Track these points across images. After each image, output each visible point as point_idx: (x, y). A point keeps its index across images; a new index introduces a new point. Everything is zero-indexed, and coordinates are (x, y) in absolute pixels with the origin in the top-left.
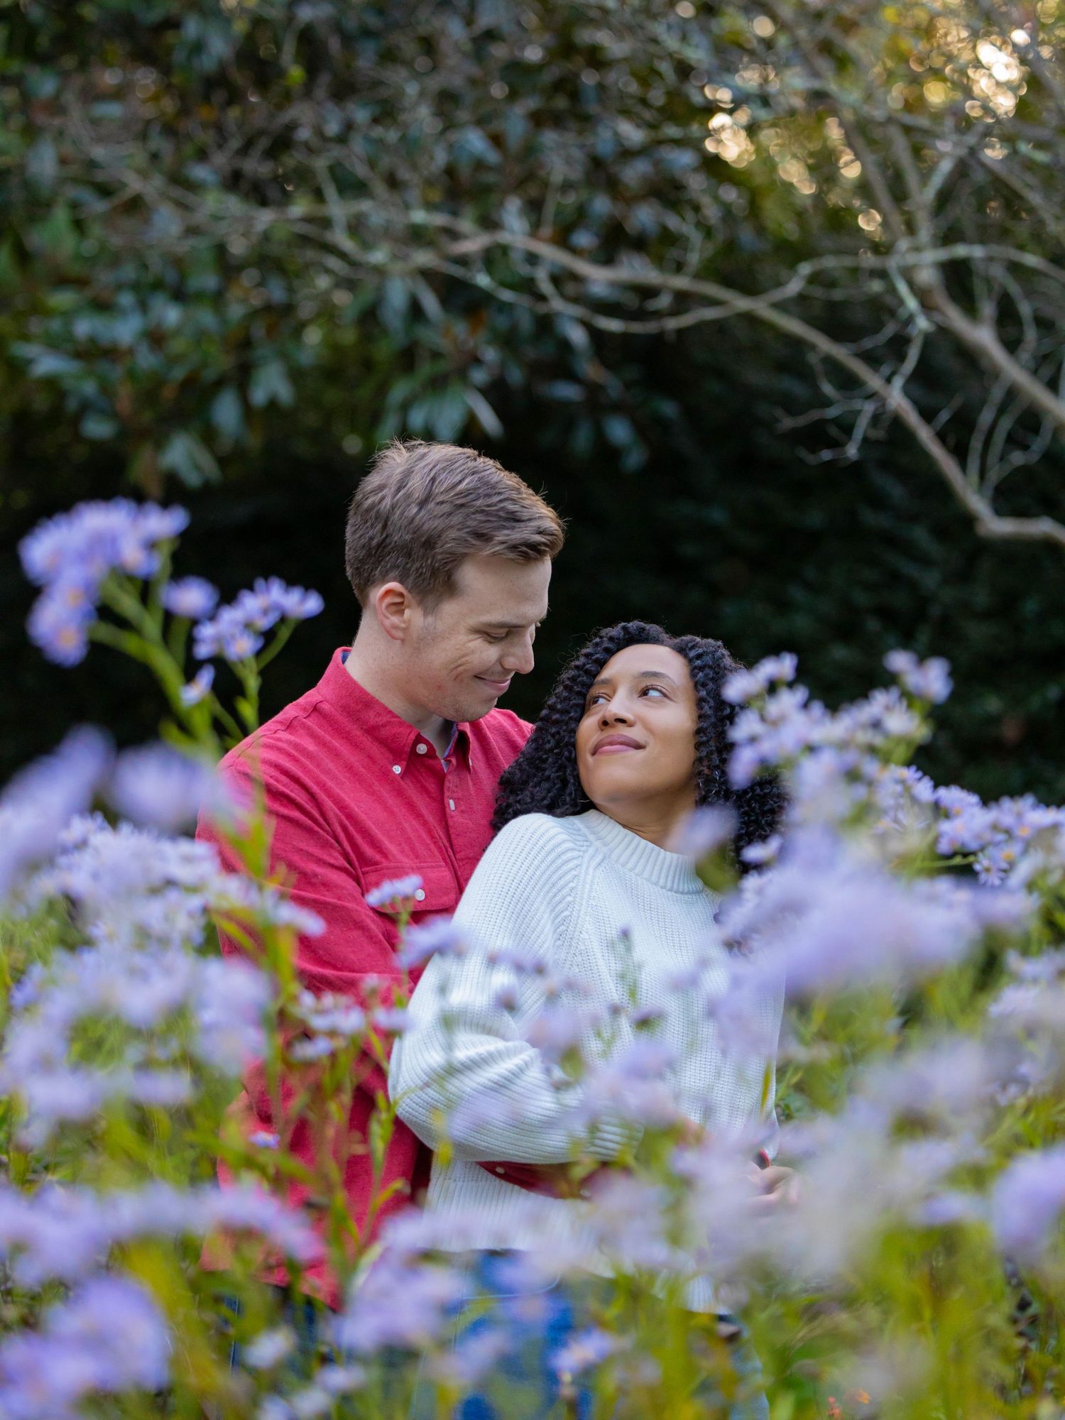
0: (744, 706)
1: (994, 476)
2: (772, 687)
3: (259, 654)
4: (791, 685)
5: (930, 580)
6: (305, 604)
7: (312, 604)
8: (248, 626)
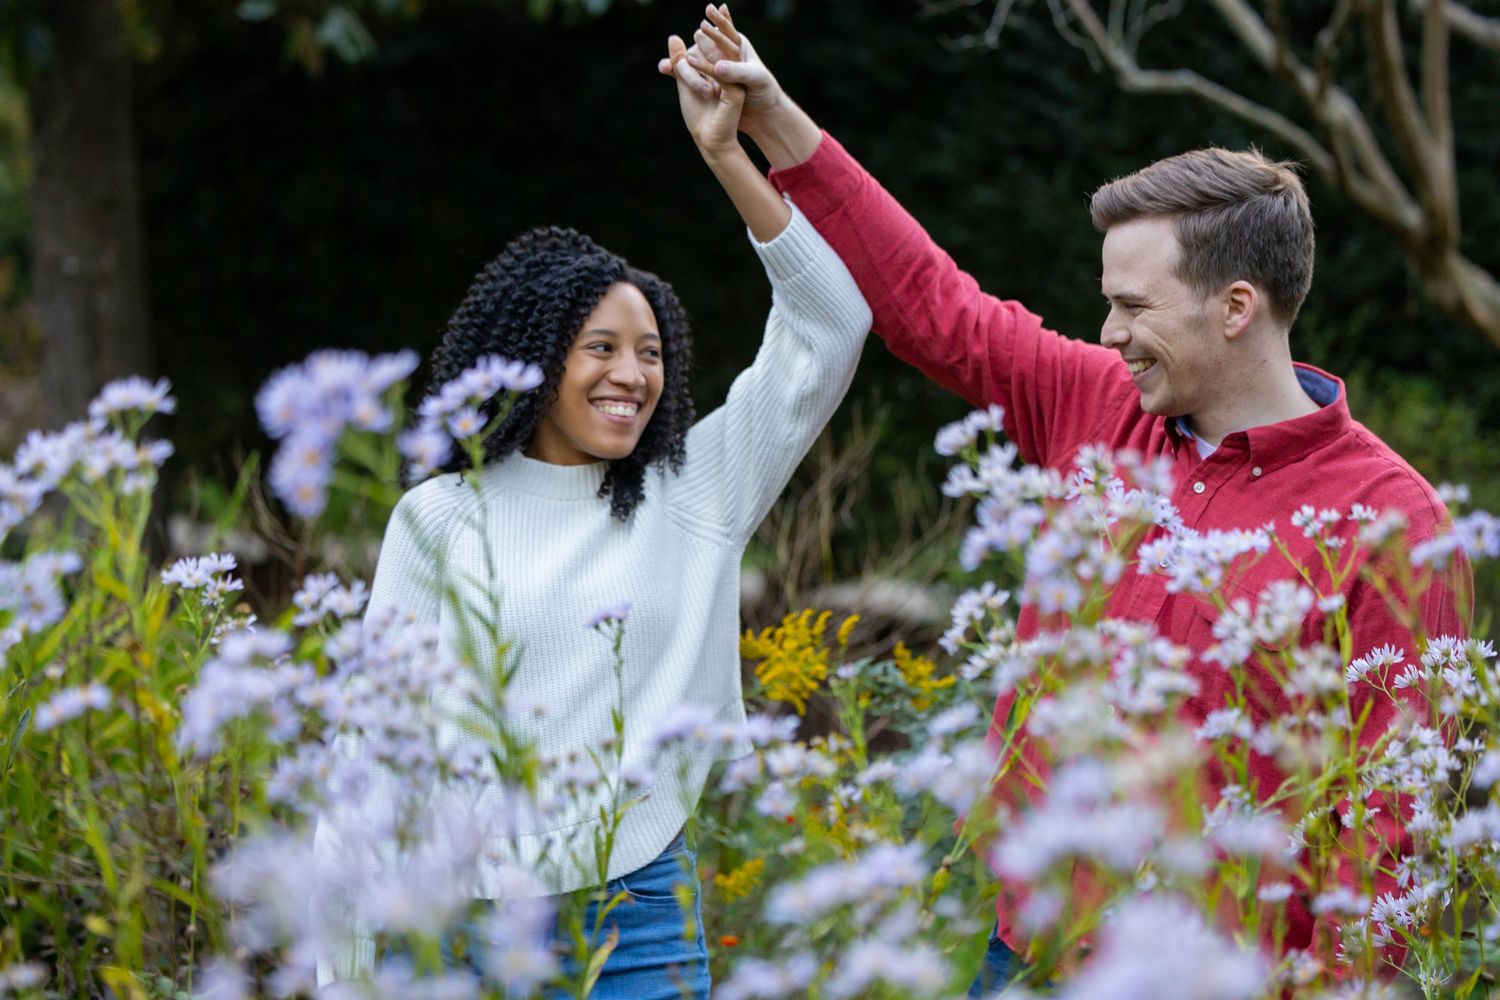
0: (956, 459)
1: (1138, 25)
2: (982, 442)
3: (482, 430)
4: (1001, 440)
5: (1069, 119)
6: (525, 377)
7: (533, 377)
8: (468, 402)
